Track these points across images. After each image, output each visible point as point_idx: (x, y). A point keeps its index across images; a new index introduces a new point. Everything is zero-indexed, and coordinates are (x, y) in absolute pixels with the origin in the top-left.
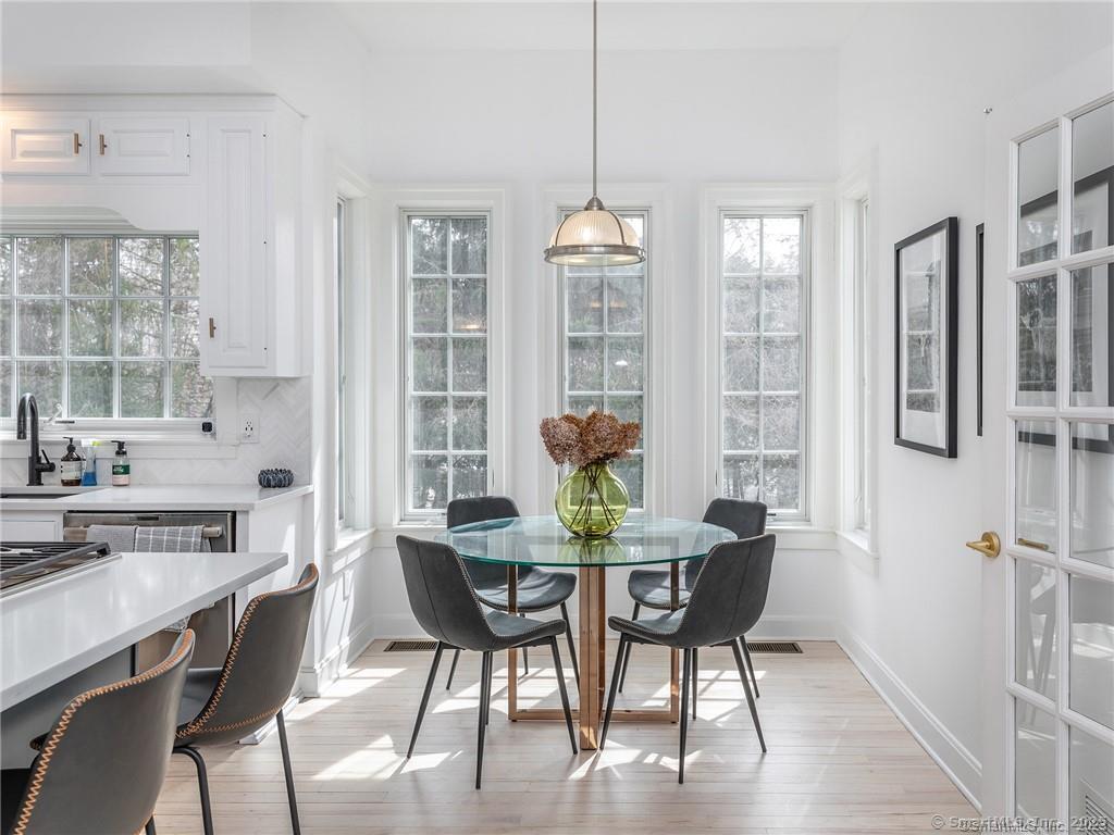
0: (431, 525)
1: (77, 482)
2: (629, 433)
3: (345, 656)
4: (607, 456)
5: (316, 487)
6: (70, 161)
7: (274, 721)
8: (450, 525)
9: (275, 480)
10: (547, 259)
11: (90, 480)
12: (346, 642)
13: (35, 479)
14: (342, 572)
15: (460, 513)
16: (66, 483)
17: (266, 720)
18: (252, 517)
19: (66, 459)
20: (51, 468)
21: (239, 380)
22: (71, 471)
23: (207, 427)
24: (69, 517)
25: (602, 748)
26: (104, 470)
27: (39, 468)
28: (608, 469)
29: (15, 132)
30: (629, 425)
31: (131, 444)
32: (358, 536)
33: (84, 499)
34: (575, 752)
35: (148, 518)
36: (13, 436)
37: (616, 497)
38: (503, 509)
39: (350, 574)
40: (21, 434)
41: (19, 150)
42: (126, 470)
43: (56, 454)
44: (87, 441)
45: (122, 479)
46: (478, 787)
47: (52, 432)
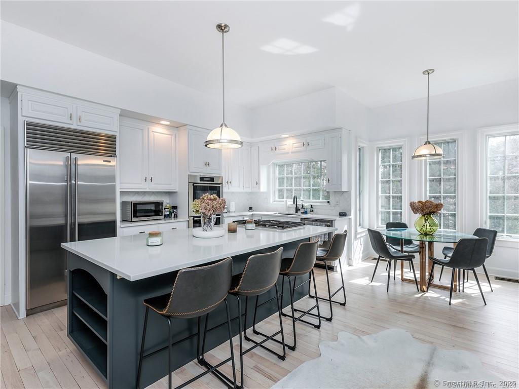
0: (382, 228)
1: (304, 213)
2: (439, 206)
3: (361, 258)
4: (432, 213)
5: (352, 216)
6: (303, 148)
7: (338, 260)
8: (387, 228)
9: (343, 215)
10: (412, 159)
11: (306, 212)
12: (361, 255)
13: (297, 212)
14: (360, 238)
15: (389, 226)
16: (302, 213)
17: (336, 259)
18: (336, 222)
19: (302, 208)
20: (299, 210)
21: (335, 192)
22: (302, 210)
23: (328, 202)
24: (302, 219)
25: (427, 292)
26: (309, 210)
27: (297, 210)
28: (432, 216)
29: (293, 144)
30: (439, 204)
31: (314, 205)
32: (364, 230)
33: (304, 216)
34: (418, 291)
35: (316, 221)
36: (292, 203)
37: (435, 225)
38: (404, 226)
39: (362, 239)
40: (294, 203)
41: (294, 147)
42: (313, 211)
43: (300, 207)
44: (305, 205)
45: (312, 213)
46: (388, 291)
47: (299, 203)
